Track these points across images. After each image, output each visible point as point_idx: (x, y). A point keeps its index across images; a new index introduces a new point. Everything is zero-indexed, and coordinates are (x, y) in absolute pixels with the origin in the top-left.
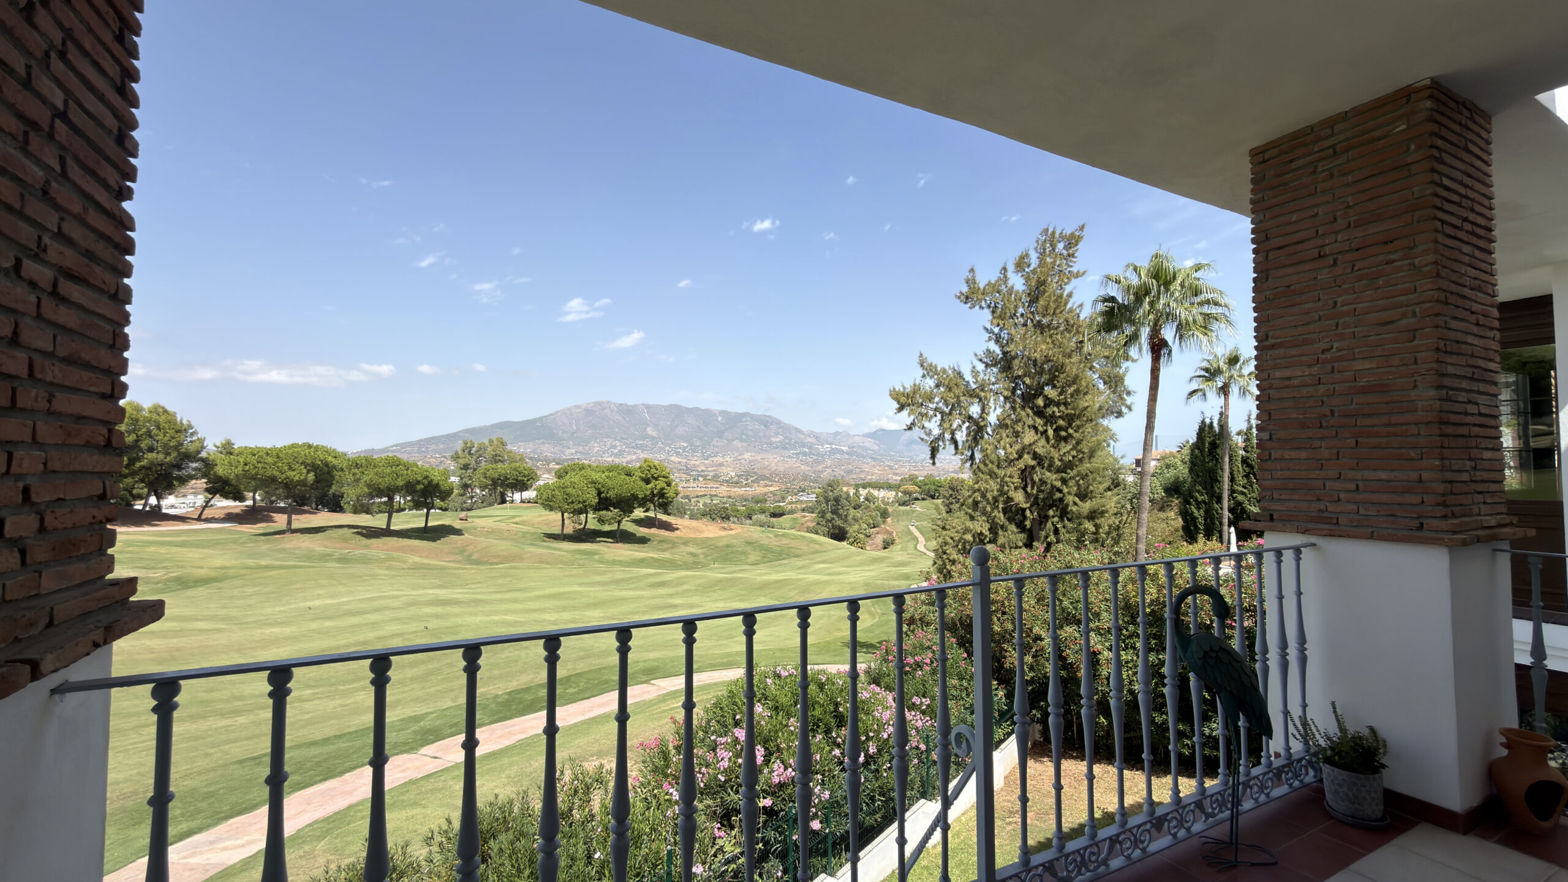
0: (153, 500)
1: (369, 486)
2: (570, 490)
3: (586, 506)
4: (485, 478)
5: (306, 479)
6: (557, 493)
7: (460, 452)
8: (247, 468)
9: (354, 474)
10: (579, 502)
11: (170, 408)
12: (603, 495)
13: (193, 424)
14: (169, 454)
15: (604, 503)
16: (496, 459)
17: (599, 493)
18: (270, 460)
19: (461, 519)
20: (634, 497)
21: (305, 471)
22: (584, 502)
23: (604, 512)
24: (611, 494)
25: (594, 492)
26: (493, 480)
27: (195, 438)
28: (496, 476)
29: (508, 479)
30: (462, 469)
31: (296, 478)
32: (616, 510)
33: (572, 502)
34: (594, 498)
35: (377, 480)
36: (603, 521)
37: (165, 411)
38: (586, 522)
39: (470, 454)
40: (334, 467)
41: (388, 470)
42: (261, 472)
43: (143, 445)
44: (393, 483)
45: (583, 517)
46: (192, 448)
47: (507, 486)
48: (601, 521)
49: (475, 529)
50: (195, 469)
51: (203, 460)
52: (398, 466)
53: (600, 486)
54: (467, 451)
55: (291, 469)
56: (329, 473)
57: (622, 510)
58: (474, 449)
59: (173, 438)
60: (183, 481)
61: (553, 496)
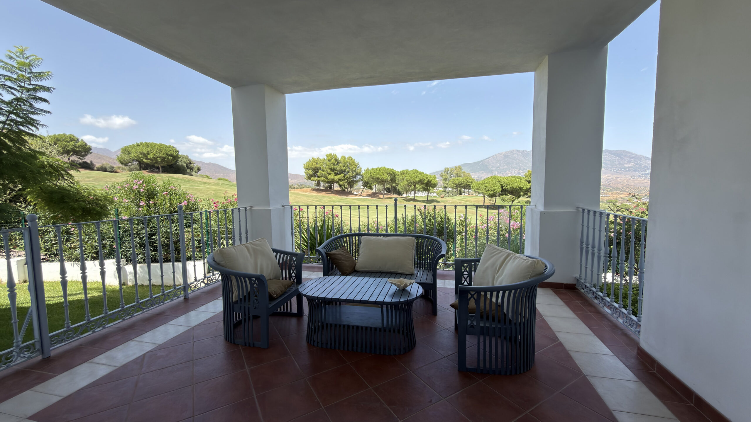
0: (349, 189)
1: (407, 181)
2: (487, 185)
3: (495, 192)
4: (453, 183)
5: (388, 178)
6: (481, 186)
7: (443, 173)
8: (371, 174)
9: (402, 177)
10: (492, 190)
11: (353, 158)
12: (504, 188)
13: (359, 163)
14: (353, 173)
15: (504, 191)
16: (458, 175)
17: (502, 187)
18: (377, 172)
19: (441, 197)
20: (521, 189)
21: (387, 175)
22: (494, 190)
23: (504, 196)
24: (508, 187)
25: (500, 186)
26: (456, 184)
27: (359, 168)
28: (457, 183)
29: (463, 184)
30: (444, 180)
31: (385, 178)
32: (511, 195)
33: (488, 191)
34: (499, 189)
35: (410, 179)
36: (504, 200)
37: (352, 159)
38: (496, 201)
39: (447, 173)
40: (396, 174)
41: (413, 175)
42: (375, 176)
43: (347, 170)
44: (415, 180)
45: (494, 199)
46: (358, 171)
47: (462, 187)
48: (504, 201)
49: (447, 201)
50: (359, 178)
51: (361, 175)
52: (417, 173)
53: (502, 183)
54: (446, 172)
55: (383, 175)
56: (395, 176)
57: (514, 195)
58: (449, 172)
59: (354, 168)
60: (357, 182)
61: (479, 187)
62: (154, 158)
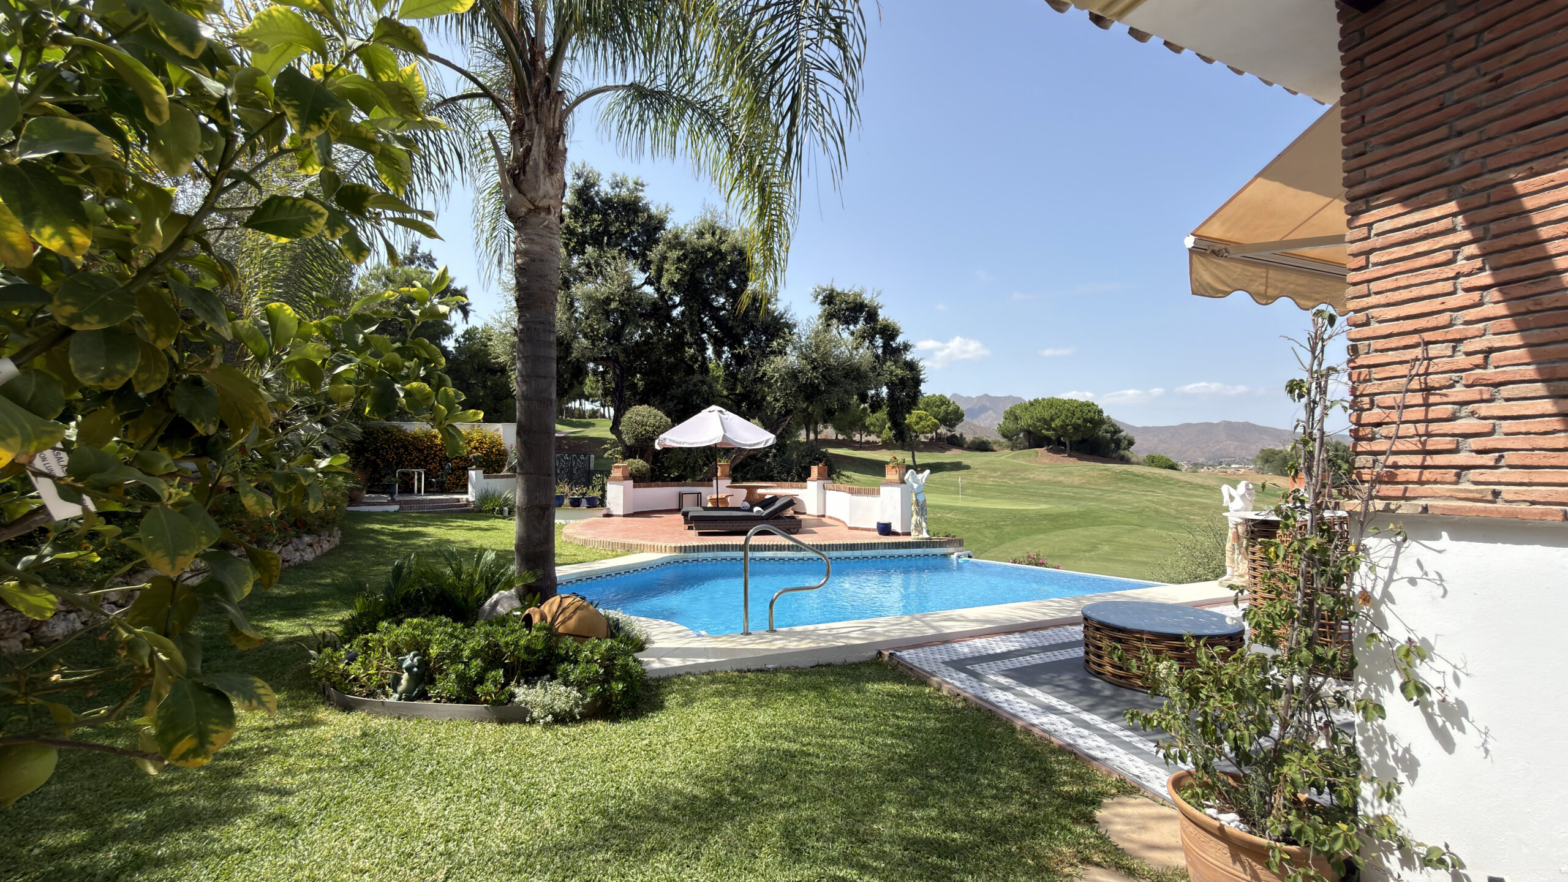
62: (1062, 427)
